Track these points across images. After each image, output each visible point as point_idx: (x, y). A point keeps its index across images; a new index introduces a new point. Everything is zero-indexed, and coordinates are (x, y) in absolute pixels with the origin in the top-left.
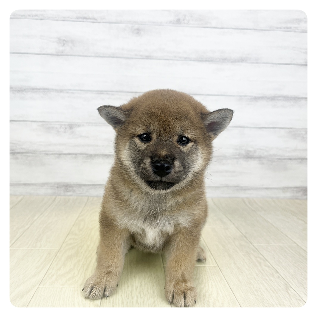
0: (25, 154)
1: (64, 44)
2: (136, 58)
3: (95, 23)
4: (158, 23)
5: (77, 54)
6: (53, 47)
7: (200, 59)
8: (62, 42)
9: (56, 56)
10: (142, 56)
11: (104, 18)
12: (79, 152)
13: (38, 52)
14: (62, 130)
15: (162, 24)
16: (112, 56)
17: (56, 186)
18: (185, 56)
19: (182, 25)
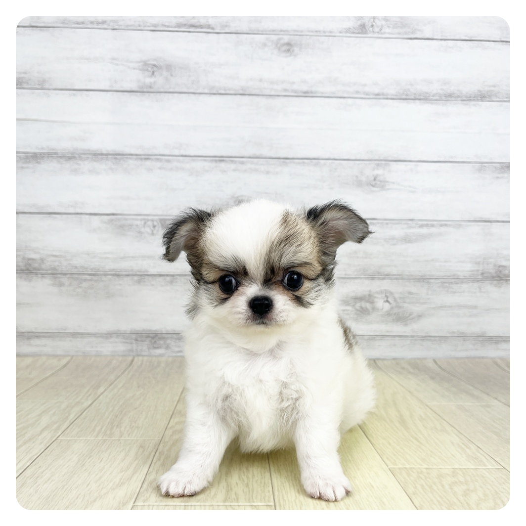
0: (76, 276)
1: (153, 72)
2: (285, 96)
3: (210, 35)
4: (324, 32)
5: (177, 90)
6: (133, 78)
7: (404, 97)
8: (150, 69)
9: (138, 94)
10: (295, 92)
11: (226, 26)
12: (179, 272)
13: (107, 88)
14: (148, 230)
15: (333, 34)
16: (241, 92)
17: (134, 336)
18: (377, 91)
19: (369, 35)
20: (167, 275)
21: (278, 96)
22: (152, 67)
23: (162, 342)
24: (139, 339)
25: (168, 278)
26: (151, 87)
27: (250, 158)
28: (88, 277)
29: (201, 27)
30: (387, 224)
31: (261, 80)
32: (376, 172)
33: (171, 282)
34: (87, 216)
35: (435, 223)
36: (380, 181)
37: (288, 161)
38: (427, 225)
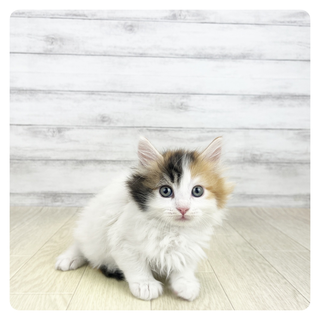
1: (52, 43)
2: (129, 56)
3: (85, 20)
4: (152, 19)
5: (66, 52)
6: (40, 46)
7: (199, 57)
8: (50, 40)
9: (44, 55)
10: (135, 54)
11: (95, 15)
12: (68, 158)
13: (25, 51)
14: (50, 134)
15: (157, 20)
16: (103, 54)
17: (43, 195)
18: (182, 53)
19: (179, 21)
20: (62, 160)
21: (125, 56)
22: (51, 39)
23: (59, 198)
24: (46, 197)
25: (62, 162)
26: (51, 51)
27: (109, 92)
28: (16, 161)
29: (80, 15)
30: (189, 130)
31: (115, 47)
32: (183, 101)
33: (64, 164)
34: (15, 126)
35: (216, 130)
36: (185, 106)
37: (131, 94)
38: (212, 131)
